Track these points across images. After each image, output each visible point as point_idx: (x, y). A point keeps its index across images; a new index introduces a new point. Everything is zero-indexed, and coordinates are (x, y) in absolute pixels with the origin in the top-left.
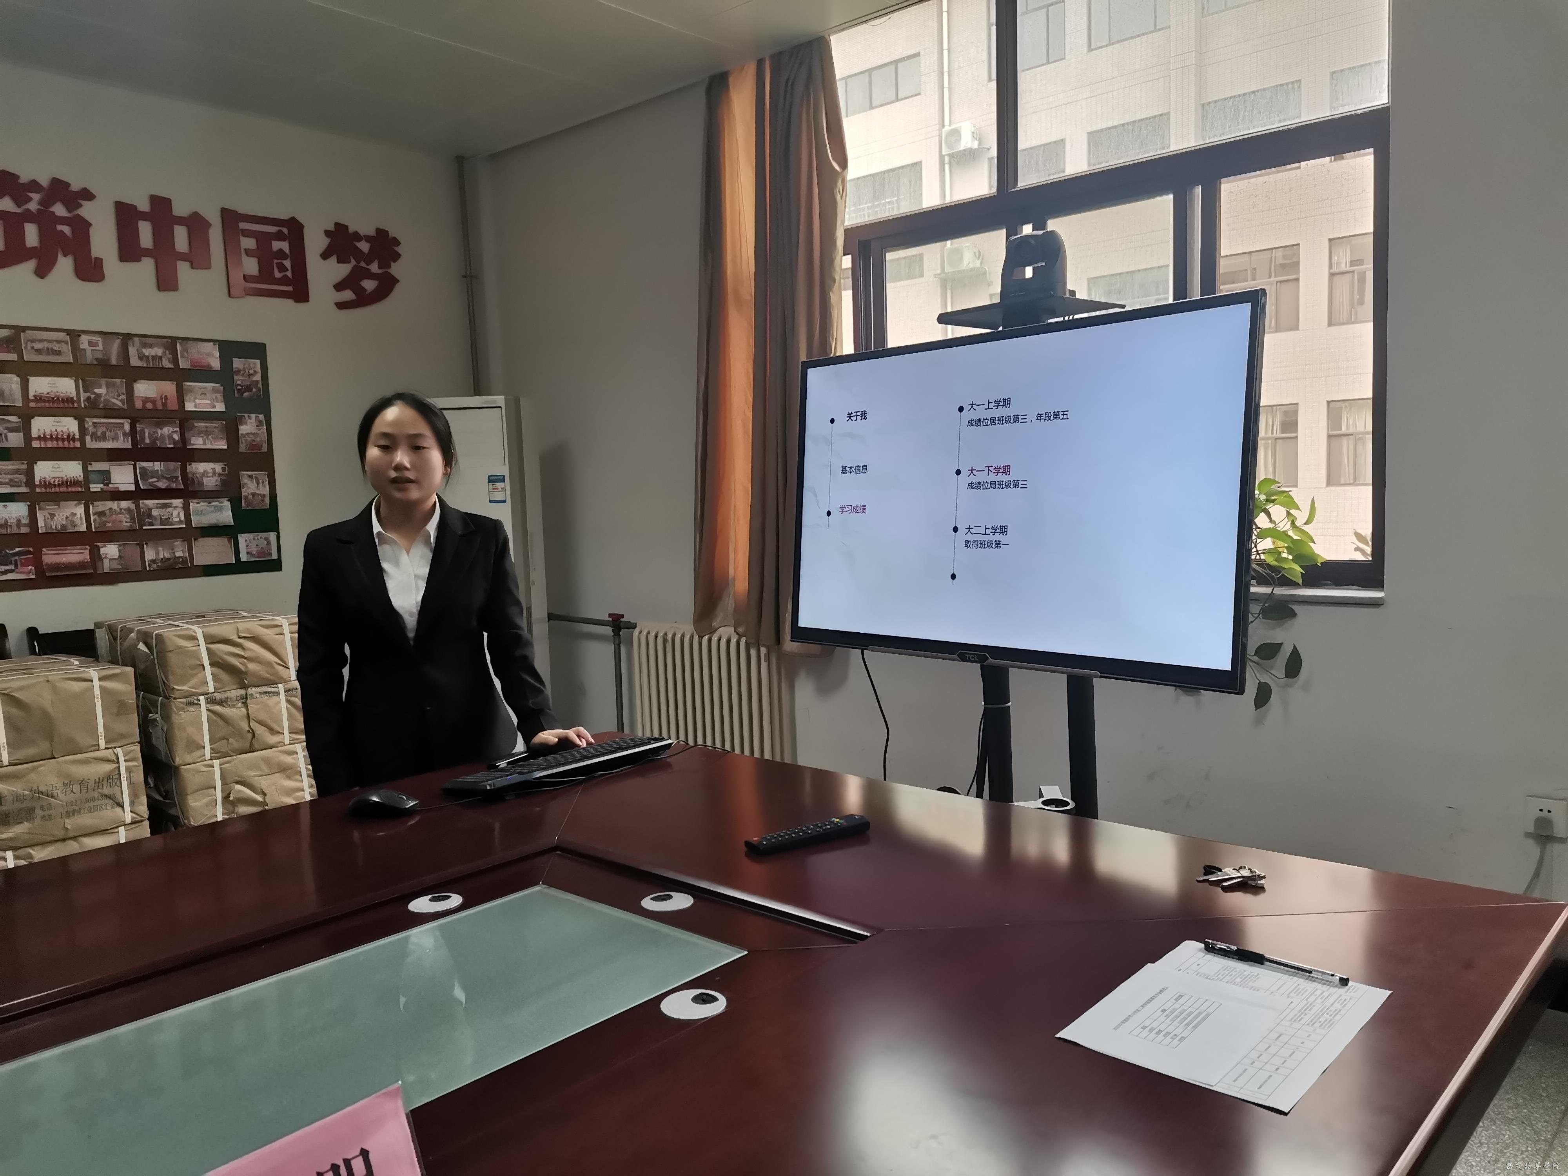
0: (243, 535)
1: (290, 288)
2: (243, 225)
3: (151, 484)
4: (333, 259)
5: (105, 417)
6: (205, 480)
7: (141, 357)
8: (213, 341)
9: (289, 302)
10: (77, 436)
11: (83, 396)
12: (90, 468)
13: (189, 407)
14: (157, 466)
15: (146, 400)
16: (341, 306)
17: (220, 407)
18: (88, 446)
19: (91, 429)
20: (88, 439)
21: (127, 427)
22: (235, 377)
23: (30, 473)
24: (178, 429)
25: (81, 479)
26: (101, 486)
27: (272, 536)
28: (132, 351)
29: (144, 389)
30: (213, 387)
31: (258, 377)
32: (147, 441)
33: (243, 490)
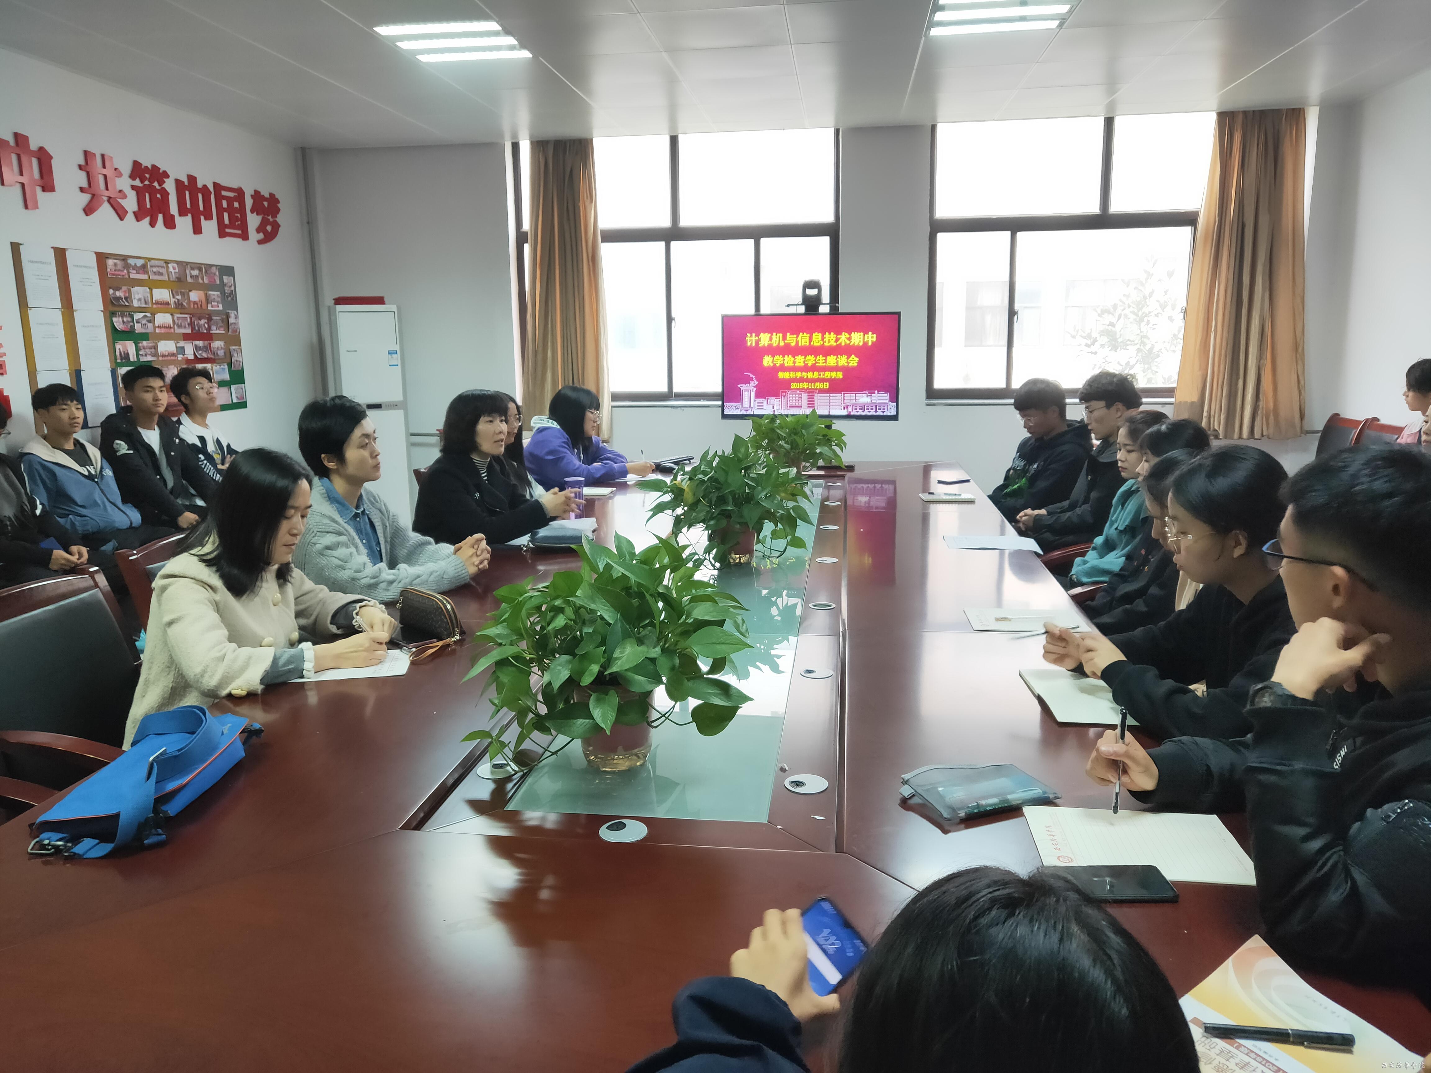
0: (234, 386)
1: (239, 232)
2: (224, 193)
3: (200, 354)
4: (255, 214)
5: (181, 314)
6: (219, 352)
7: (192, 277)
8: (216, 266)
9: (240, 240)
10: (172, 326)
11: (173, 300)
12: (178, 345)
13: (210, 308)
14: (200, 343)
15: (195, 303)
16: (260, 242)
17: (221, 308)
18: (176, 332)
19: (176, 321)
20: (176, 326)
21: (189, 319)
22: (225, 288)
23: (155, 348)
24: (206, 321)
25: (175, 352)
26: (181, 356)
27: (243, 385)
28: (188, 272)
29: (195, 296)
30: (217, 295)
31: (233, 288)
32: (197, 328)
33: (233, 358)
